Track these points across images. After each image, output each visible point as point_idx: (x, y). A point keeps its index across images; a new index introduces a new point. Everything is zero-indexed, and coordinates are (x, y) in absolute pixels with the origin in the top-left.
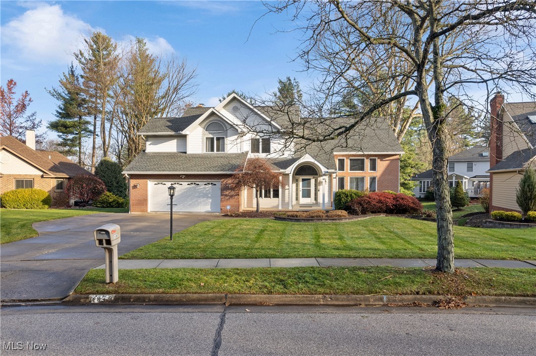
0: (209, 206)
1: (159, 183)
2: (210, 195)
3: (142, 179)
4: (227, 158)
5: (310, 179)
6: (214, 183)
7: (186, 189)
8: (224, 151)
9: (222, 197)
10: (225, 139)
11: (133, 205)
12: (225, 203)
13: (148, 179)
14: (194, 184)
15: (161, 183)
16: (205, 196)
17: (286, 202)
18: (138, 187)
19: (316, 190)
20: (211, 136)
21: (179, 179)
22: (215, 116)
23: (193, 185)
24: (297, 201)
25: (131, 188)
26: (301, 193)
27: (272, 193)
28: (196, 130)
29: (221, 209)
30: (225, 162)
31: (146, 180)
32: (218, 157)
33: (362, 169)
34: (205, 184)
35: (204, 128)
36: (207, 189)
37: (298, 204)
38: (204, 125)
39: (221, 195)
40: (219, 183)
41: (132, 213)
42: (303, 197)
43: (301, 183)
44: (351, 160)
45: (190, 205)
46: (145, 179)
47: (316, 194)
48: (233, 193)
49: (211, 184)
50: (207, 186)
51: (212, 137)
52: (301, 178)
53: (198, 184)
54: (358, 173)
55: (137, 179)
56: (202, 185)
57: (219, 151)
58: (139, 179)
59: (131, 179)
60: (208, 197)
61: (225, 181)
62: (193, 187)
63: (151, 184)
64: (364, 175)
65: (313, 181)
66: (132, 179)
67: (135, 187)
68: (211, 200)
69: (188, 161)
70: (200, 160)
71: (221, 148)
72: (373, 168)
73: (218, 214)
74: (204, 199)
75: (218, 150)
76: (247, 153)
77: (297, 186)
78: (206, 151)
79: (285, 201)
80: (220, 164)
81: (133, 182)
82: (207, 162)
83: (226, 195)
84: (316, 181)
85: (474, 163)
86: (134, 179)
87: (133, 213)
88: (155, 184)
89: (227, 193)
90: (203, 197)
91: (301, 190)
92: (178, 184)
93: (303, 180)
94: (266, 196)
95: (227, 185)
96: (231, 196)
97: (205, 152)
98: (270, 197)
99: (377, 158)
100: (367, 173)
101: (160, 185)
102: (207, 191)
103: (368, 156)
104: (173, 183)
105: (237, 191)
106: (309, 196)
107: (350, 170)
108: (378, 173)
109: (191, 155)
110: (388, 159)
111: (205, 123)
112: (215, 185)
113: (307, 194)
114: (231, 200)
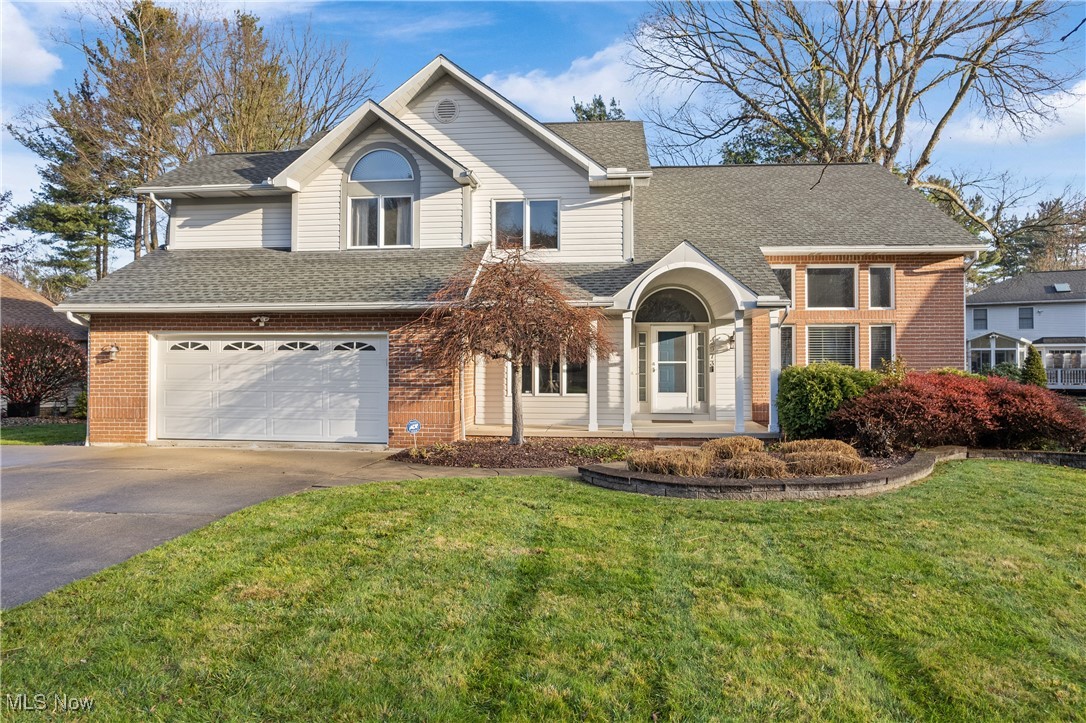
0: (353, 423)
1: (186, 345)
2: (354, 385)
3: (129, 330)
4: (415, 262)
5: (683, 334)
6: (369, 343)
7: (276, 363)
8: (409, 243)
9: (394, 390)
10: (414, 204)
11: (99, 419)
12: (403, 411)
13: (148, 330)
14: (302, 345)
15: (194, 345)
16: (339, 386)
17: (612, 405)
18: (113, 357)
19: (704, 369)
20: (368, 195)
21: (251, 330)
22: (381, 130)
23: (299, 351)
24: (643, 403)
25: (92, 361)
26: (654, 379)
27: (564, 377)
28: (320, 177)
29: (391, 434)
30: (406, 272)
31: (141, 334)
32: (388, 260)
33: (849, 302)
34: (338, 348)
35: (346, 170)
36: (346, 364)
37: (646, 411)
38: (345, 160)
39: (391, 384)
40: (382, 342)
41: (95, 444)
42: (662, 389)
43: (654, 347)
44: (810, 271)
45: (289, 417)
46: (138, 329)
47: (703, 382)
48: (431, 376)
49: (359, 345)
50: (345, 354)
51: (372, 197)
52: (654, 329)
53: (314, 348)
54: (835, 315)
55: (113, 330)
56: (328, 349)
57: (395, 243)
58: (118, 330)
59: (93, 330)
60: (348, 392)
61: (405, 336)
62: (298, 358)
63: (157, 345)
64: (852, 320)
65: (692, 340)
66: (97, 330)
67: (105, 356)
68: (356, 403)
69: (287, 272)
70: (327, 266)
71: (400, 232)
72: (883, 298)
73: (379, 449)
74: (335, 398)
75: (391, 239)
76: (482, 247)
77: (643, 354)
78: (354, 244)
79: (607, 401)
80: (388, 280)
81: (98, 341)
82: (349, 274)
83: (408, 385)
84: (702, 339)
85: (1036, 309)
86: (104, 330)
87: (98, 445)
88: (175, 348)
89: (412, 376)
90: (333, 390)
91: (656, 367)
92: (247, 345)
93: (663, 336)
94: (544, 388)
95: (412, 350)
96: (427, 388)
97: (349, 246)
98: (557, 390)
99: (892, 267)
100: (863, 315)
101: (190, 350)
102: (345, 369)
103: (865, 260)
104: (230, 343)
105: (446, 371)
106: (680, 387)
107: (811, 304)
108: (900, 315)
109: (303, 254)
110: (928, 268)
111: (351, 154)
112: (371, 348)
113: (674, 381)
114: (425, 400)
